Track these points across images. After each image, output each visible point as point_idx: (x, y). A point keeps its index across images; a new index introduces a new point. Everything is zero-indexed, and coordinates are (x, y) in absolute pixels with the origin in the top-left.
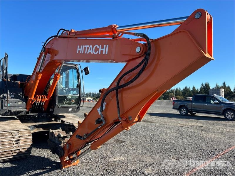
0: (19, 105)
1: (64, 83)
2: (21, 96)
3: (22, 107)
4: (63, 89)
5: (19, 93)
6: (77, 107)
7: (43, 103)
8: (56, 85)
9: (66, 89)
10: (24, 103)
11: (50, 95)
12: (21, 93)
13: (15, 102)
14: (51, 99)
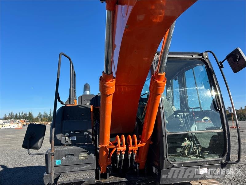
0: (80, 161)
1: (177, 101)
2: (91, 136)
3: (87, 166)
4: (176, 113)
5: (87, 131)
6: (222, 163)
7: (132, 155)
8: (159, 108)
9: (184, 115)
10: (92, 155)
11: (147, 134)
12: (90, 130)
13: (73, 155)
14: (152, 143)
